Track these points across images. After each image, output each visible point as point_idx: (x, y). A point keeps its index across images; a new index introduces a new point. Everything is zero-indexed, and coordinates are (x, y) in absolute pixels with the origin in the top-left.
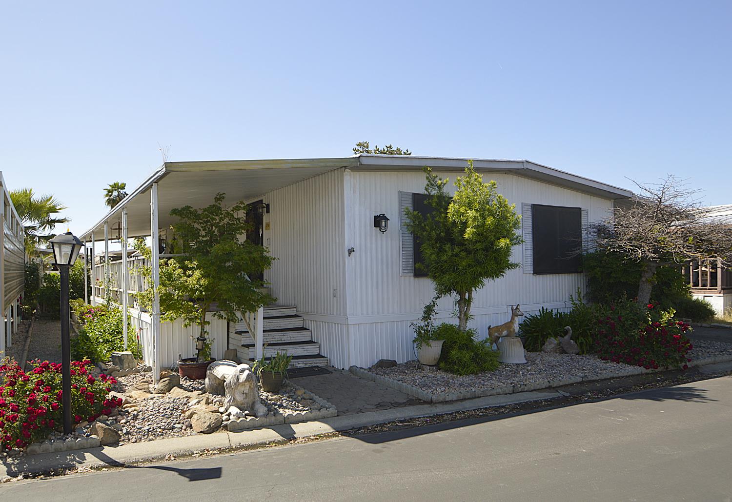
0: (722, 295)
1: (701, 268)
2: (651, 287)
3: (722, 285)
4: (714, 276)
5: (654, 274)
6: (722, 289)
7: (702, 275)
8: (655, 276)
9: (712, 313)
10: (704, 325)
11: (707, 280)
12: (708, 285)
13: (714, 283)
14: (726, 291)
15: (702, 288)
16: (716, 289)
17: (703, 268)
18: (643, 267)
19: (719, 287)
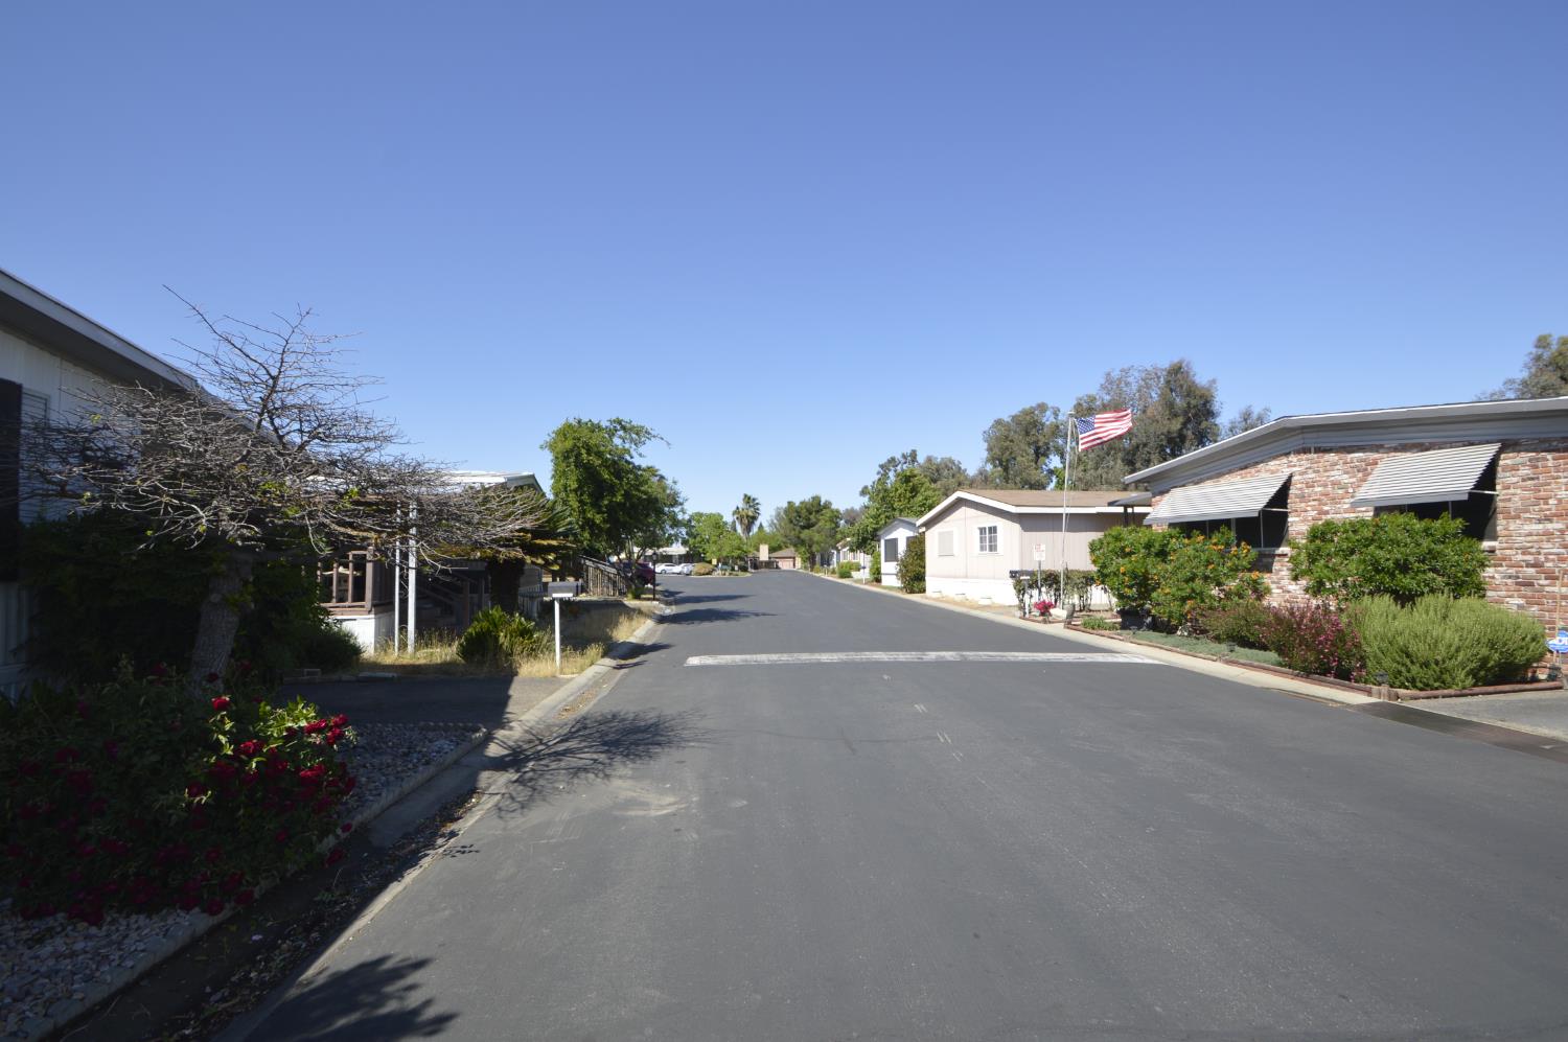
0: (373, 616)
1: (338, 568)
2: (236, 619)
3: (374, 598)
4: (359, 583)
5: (246, 583)
6: (374, 605)
7: (339, 582)
8: (251, 588)
9: (356, 651)
10: (346, 677)
11: (347, 590)
12: (350, 598)
13: (359, 596)
14: (380, 609)
15: (338, 604)
16: (363, 607)
17: (341, 569)
18: (215, 565)
19: (368, 602)
